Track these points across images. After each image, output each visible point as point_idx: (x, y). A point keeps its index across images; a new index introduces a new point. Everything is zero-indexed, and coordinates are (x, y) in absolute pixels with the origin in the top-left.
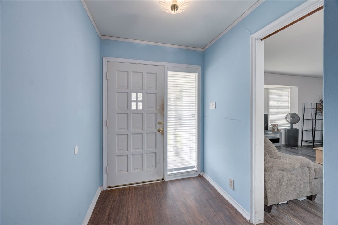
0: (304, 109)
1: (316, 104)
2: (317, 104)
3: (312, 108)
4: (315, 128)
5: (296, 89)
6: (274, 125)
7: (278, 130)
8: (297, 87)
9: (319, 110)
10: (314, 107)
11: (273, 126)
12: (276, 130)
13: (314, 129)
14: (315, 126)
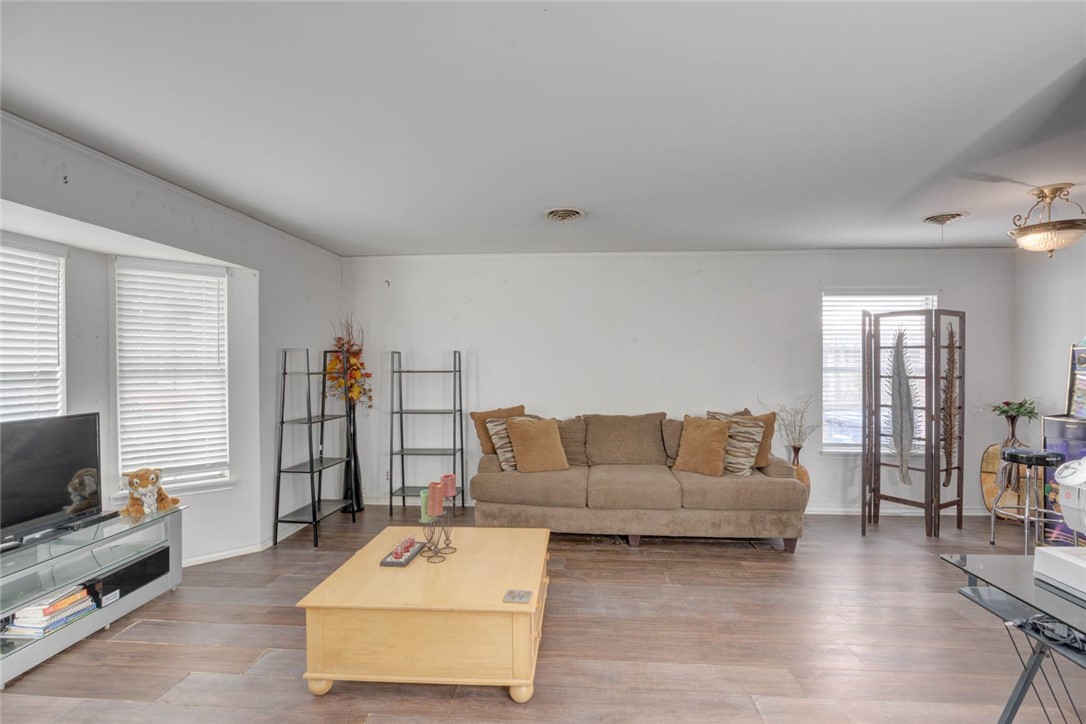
0: (281, 376)
1: (326, 352)
2: (328, 355)
3: (309, 374)
4: (321, 452)
5: (250, 278)
6: (136, 475)
7: (161, 498)
8: (257, 272)
9: (333, 379)
10: (316, 366)
11: (131, 484)
12: (149, 506)
13: (316, 456)
14: (322, 443)
